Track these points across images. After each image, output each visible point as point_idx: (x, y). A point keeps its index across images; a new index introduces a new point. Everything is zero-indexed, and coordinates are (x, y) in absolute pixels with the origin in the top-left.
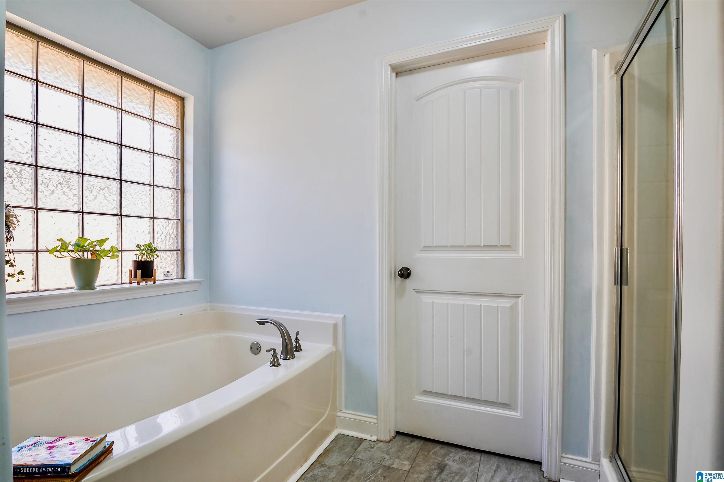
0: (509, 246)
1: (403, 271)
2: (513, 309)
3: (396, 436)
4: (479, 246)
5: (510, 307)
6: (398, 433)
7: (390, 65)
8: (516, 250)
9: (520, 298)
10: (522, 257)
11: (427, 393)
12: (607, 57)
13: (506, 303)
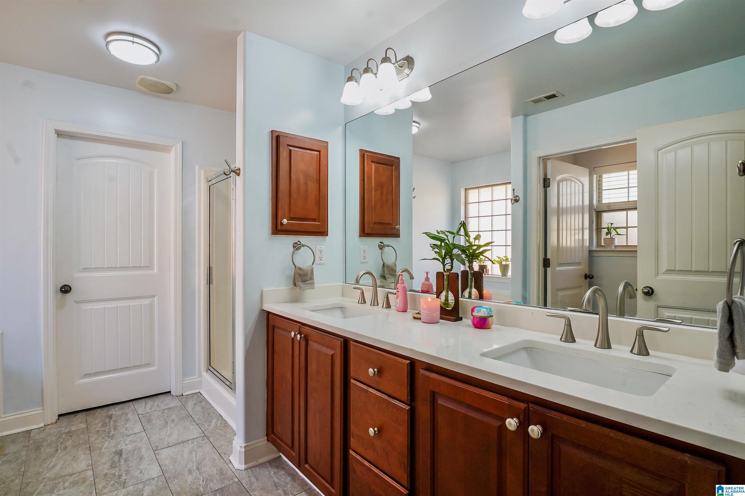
0: (148, 266)
1: (66, 288)
2: (151, 305)
3: (59, 419)
4: (128, 267)
5: (149, 303)
6: (60, 416)
7: (55, 129)
8: (152, 269)
9: (156, 297)
10: (156, 272)
11: (88, 375)
12: (203, 171)
13: (146, 302)
